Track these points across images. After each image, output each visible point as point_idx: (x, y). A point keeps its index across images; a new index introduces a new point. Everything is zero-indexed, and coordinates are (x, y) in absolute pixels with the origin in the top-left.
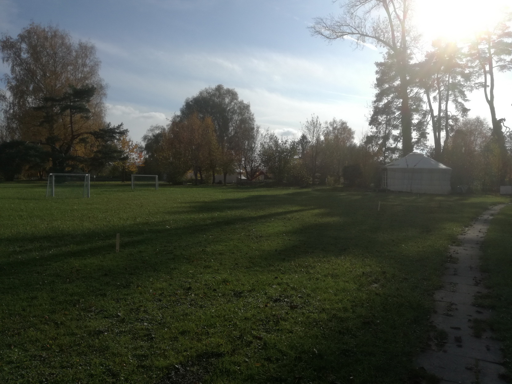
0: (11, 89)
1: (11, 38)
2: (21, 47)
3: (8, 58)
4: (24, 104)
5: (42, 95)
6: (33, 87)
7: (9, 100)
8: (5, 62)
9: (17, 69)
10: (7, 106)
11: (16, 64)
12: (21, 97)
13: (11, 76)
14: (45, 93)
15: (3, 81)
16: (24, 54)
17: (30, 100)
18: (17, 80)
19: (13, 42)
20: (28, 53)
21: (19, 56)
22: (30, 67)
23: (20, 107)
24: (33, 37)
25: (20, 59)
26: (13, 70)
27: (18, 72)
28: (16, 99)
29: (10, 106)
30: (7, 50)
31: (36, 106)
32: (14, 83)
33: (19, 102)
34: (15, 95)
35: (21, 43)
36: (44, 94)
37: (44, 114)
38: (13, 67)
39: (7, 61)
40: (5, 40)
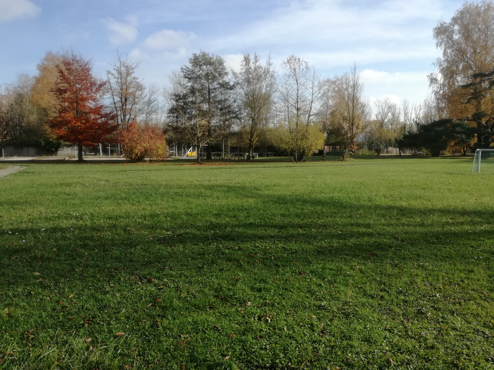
0: (442, 71)
1: (445, 23)
2: (453, 29)
3: (441, 42)
4: (453, 84)
5: (471, 73)
6: (463, 66)
7: (440, 82)
8: (438, 47)
9: (449, 51)
10: (438, 87)
11: (448, 47)
12: (452, 77)
13: (443, 59)
14: (474, 69)
15: (435, 65)
16: (456, 35)
17: (459, 79)
18: (448, 62)
19: (446, 27)
20: (460, 33)
21: (451, 38)
22: (461, 47)
23: (450, 86)
24: (466, 16)
25: (452, 41)
26: (445, 53)
27: (449, 55)
28: (446, 80)
29: (441, 87)
30: (441, 35)
31: (465, 84)
32: (445, 65)
33: (449, 83)
34: (445, 76)
35: (453, 26)
36: (473, 71)
37: (472, 91)
38: (445, 50)
39: (440, 45)
40: (439, 26)
